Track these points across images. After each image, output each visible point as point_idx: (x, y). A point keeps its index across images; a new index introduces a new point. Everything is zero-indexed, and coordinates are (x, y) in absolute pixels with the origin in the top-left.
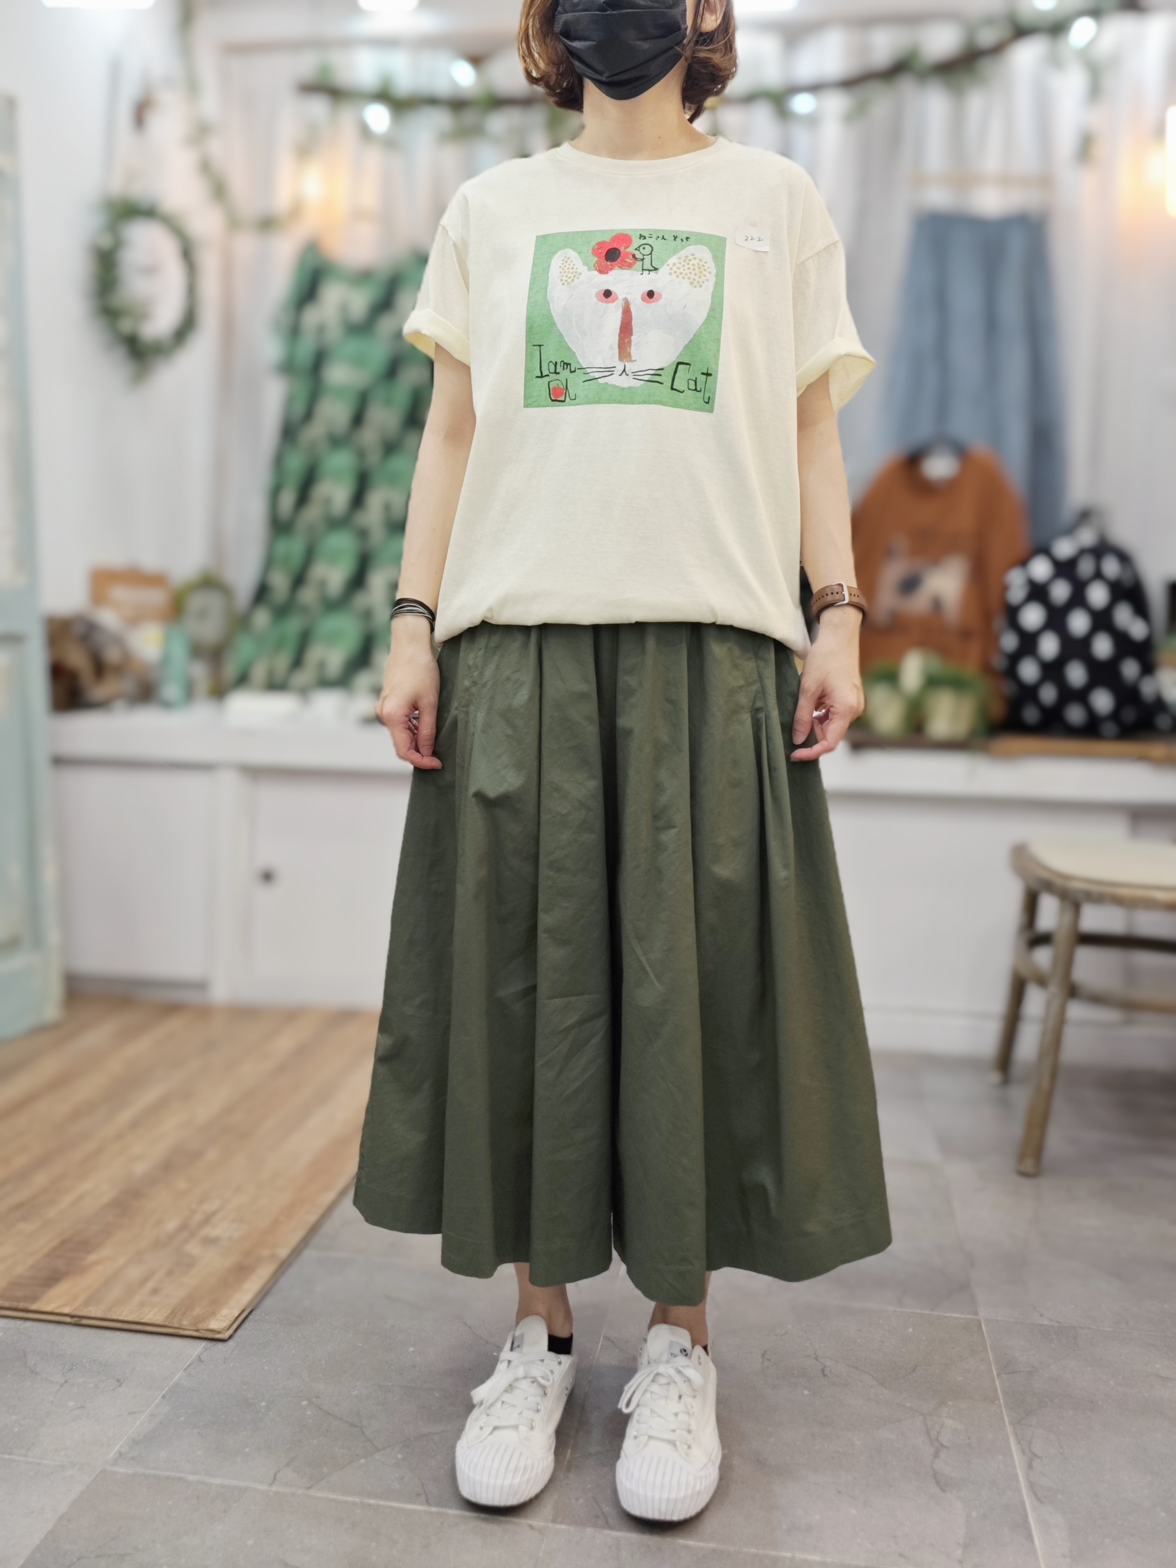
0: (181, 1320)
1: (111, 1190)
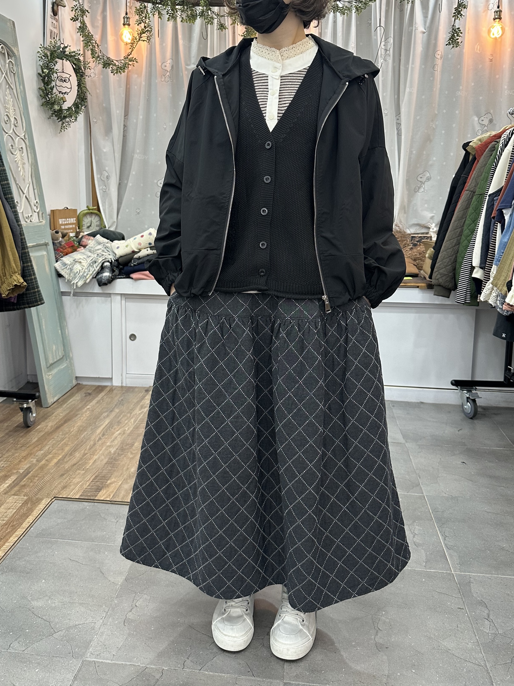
1: (105, 458)
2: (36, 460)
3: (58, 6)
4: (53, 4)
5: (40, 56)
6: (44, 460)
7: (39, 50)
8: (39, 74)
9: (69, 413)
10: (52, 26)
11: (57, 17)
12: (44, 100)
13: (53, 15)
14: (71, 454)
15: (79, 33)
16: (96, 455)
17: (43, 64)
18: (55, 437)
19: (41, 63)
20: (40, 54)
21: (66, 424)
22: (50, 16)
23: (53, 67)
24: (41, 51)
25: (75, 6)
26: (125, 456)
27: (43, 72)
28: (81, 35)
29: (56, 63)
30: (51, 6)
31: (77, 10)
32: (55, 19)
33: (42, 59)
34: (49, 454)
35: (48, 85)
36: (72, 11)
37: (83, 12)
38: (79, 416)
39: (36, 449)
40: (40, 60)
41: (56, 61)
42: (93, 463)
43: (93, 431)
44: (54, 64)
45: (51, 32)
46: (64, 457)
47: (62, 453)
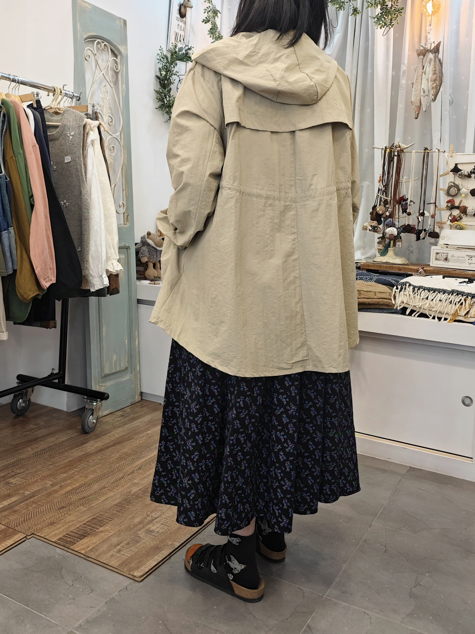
0: (124, 568)
1: (120, 498)
2: (51, 483)
3: (185, 7)
4: (181, 6)
5: (159, 59)
6: (59, 485)
7: (159, 52)
8: (157, 77)
9: (125, 435)
10: (178, 28)
11: (184, 19)
12: (160, 103)
13: (179, 16)
14: (89, 485)
15: (209, 35)
16: (113, 492)
17: (163, 67)
18: (91, 461)
19: (161, 66)
20: (160, 56)
21: (113, 447)
22: (175, 18)
23: (173, 69)
24: (160, 54)
25: (207, 8)
26: (142, 501)
27: (161, 74)
28: (210, 37)
29: (176, 65)
30: (178, 8)
31: (209, 11)
32: (181, 21)
33: (161, 61)
34: (69, 479)
35: (165, 89)
36: (205, 12)
37: (215, 12)
38: (132, 440)
39: (63, 470)
40: (159, 62)
41: (176, 63)
42: (103, 501)
43: (133, 461)
44: (174, 66)
45: (176, 34)
46: (81, 486)
47: (82, 480)
